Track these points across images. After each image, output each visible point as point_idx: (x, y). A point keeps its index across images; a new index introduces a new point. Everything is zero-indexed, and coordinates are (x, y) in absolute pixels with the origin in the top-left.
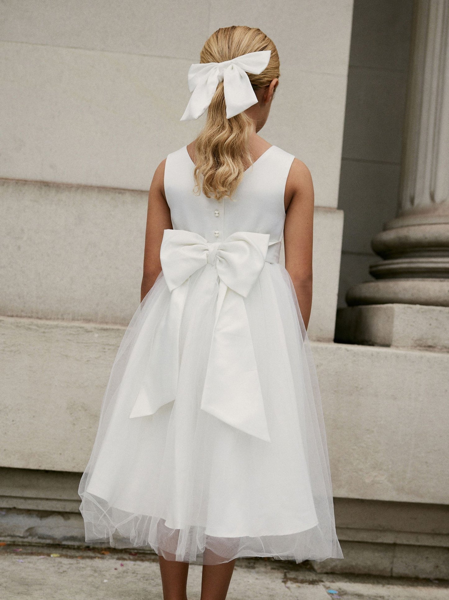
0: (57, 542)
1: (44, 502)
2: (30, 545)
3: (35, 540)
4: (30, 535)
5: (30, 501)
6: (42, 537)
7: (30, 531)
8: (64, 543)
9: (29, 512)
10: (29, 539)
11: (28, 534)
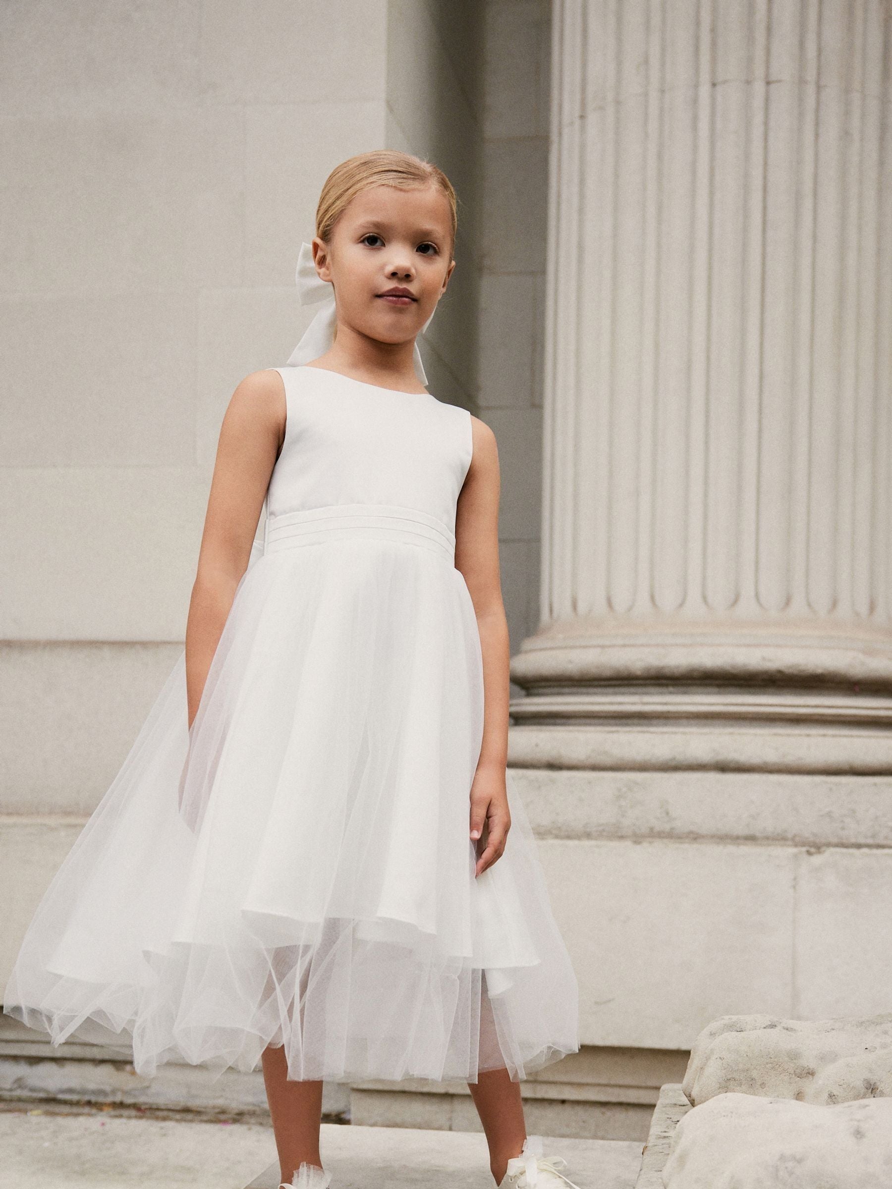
0: (51, 1096)
1: (29, 1046)
2: (20, 1100)
3: (25, 1093)
4: (20, 1087)
5: (11, 1045)
6: (32, 1090)
7: (19, 1082)
8: (61, 1096)
9: (15, 1058)
10: (18, 1093)
11: (15, 1086)
